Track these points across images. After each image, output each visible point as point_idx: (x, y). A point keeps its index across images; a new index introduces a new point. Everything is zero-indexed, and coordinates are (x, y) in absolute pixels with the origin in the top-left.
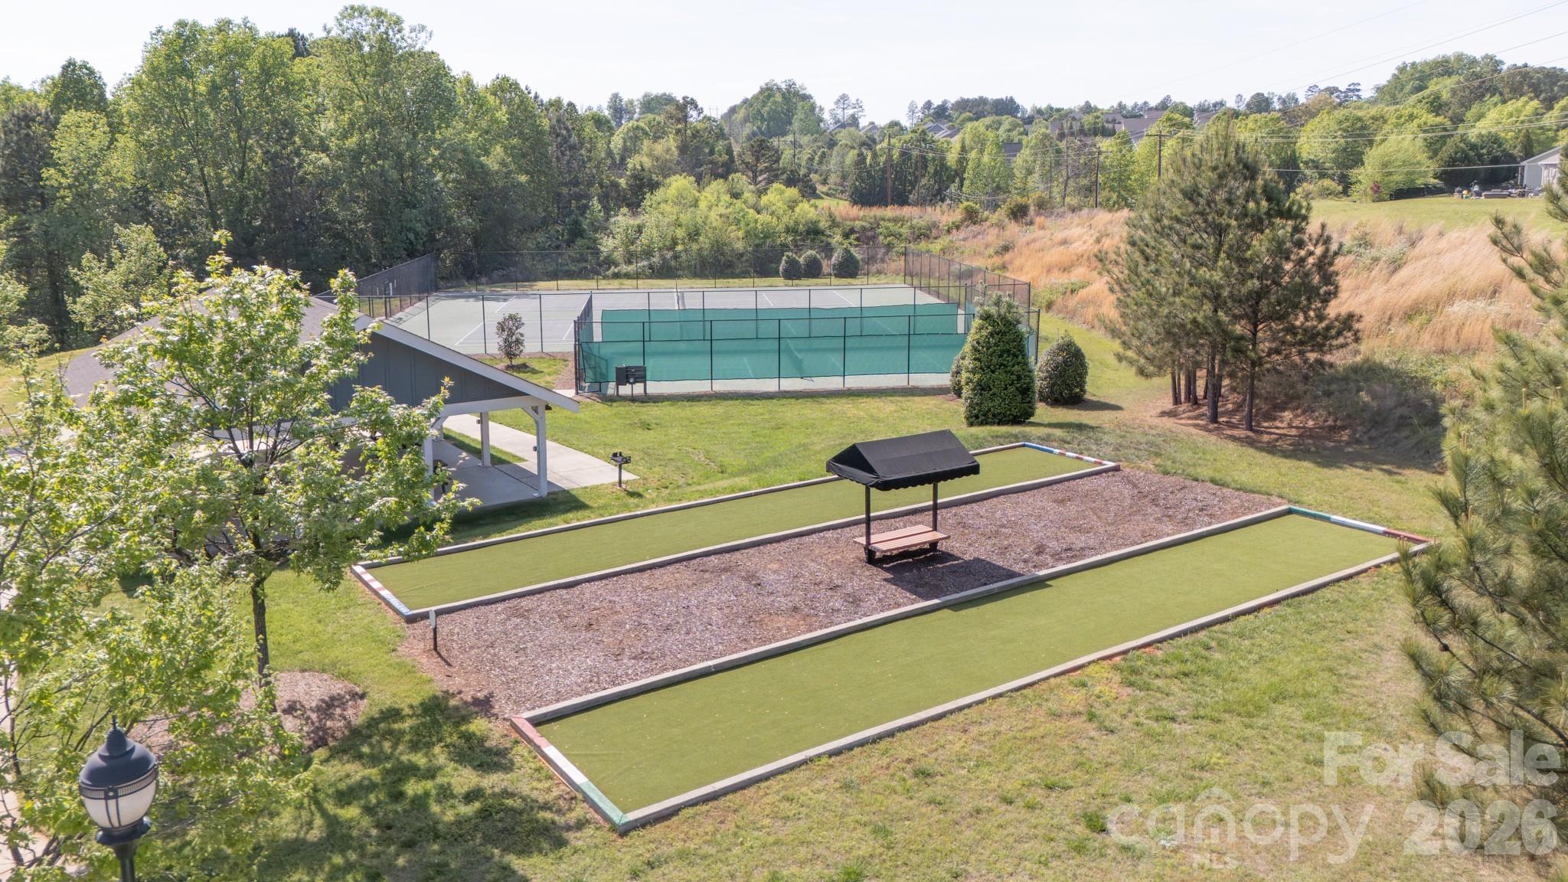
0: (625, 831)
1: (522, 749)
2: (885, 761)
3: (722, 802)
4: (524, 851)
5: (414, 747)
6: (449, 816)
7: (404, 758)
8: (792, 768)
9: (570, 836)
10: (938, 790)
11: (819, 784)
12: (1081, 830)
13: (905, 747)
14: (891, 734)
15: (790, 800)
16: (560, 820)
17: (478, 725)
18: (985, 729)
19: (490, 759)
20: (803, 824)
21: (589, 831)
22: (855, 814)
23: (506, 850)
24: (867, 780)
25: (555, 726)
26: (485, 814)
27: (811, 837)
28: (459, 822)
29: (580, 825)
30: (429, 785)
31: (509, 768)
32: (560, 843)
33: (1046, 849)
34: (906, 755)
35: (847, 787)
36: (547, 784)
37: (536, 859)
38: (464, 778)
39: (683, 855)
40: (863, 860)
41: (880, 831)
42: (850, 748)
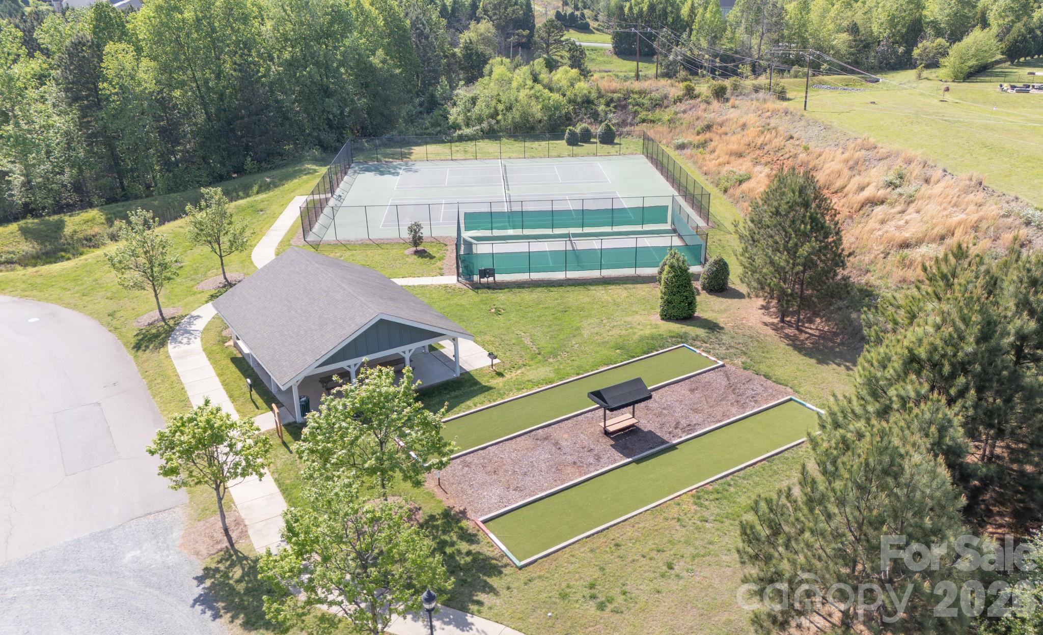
0: (521, 568)
1: (481, 533)
2: (605, 540)
3: (551, 556)
4: (490, 576)
5: (444, 532)
6: (462, 562)
7: (442, 537)
8: (573, 543)
9: (503, 570)
10: (621, 552)
11: (582, 550)
12: (665, 568)
13: (612, 534)
14: (607, 528)
15: (573, 556)
16: (500, 564)
17: (464, 523)
18: (641, 526)
19: (470, 538)
20: (577, 565)
21: (509, 568)
22: (594, 562)
23: (484, 575)
24: (598, 548)
25: (491, 523)
26: (474, 560)
27: (579, 570)
28: (466, 564)
29: (506, 566)
30: (453, 549)
31: (478, 542)
32: (501, 573)
33: (652, 575)
34: (612, 537)
35: (592, 551)
36: (491, 549)
37: (494, 578)
38: (464, 546)
39: (540, 577)
40: (595, 579)
41: (602, 569)
42: (593, 534)
